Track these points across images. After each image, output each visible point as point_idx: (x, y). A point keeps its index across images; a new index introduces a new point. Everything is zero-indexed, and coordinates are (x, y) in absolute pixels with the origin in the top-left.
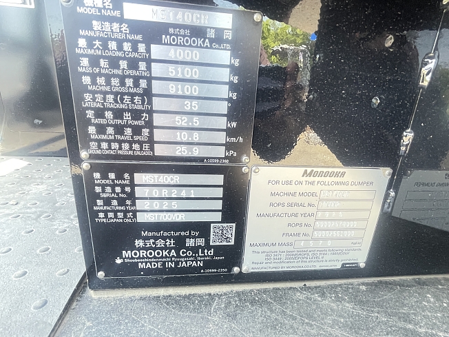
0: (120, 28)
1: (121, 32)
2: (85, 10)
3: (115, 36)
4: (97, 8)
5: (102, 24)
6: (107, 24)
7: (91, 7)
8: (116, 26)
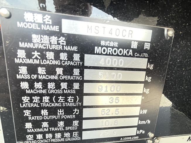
0: (58, 41)
1: (59, 44)
2: (26, 25)
3: (53, 47)
4: (37, 23)
5: (41, 37)
6: (46, 37)
7: (31, 22)
8: (54, 39)
